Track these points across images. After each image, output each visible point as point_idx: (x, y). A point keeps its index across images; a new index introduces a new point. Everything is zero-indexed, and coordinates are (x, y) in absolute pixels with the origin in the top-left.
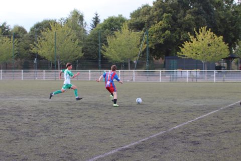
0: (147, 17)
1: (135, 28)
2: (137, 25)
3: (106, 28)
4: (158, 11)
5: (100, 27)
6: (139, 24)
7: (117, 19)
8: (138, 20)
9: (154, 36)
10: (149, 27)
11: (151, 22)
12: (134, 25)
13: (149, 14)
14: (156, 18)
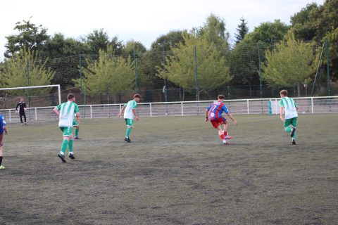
0: (319, 21)
1: (302, 37)
2: (305, 33)
3: (259, 39)
4: (334, 12)
5: (250, 39)
6: (307, 31)
7: (273, 26)
8: (305, 26)
9: (330, 48)
10: (322, 34)
11: (324, 28)
12: (300, 33)
13: (322, 17)
14: (331, 21)
